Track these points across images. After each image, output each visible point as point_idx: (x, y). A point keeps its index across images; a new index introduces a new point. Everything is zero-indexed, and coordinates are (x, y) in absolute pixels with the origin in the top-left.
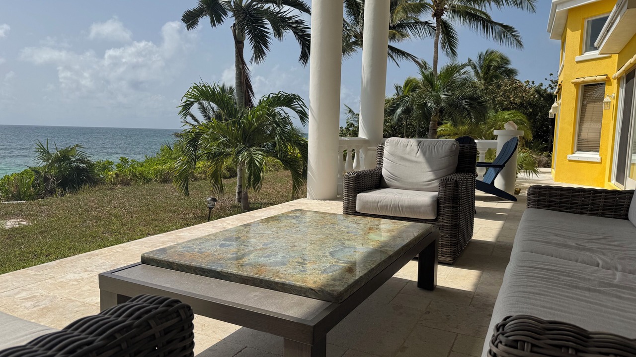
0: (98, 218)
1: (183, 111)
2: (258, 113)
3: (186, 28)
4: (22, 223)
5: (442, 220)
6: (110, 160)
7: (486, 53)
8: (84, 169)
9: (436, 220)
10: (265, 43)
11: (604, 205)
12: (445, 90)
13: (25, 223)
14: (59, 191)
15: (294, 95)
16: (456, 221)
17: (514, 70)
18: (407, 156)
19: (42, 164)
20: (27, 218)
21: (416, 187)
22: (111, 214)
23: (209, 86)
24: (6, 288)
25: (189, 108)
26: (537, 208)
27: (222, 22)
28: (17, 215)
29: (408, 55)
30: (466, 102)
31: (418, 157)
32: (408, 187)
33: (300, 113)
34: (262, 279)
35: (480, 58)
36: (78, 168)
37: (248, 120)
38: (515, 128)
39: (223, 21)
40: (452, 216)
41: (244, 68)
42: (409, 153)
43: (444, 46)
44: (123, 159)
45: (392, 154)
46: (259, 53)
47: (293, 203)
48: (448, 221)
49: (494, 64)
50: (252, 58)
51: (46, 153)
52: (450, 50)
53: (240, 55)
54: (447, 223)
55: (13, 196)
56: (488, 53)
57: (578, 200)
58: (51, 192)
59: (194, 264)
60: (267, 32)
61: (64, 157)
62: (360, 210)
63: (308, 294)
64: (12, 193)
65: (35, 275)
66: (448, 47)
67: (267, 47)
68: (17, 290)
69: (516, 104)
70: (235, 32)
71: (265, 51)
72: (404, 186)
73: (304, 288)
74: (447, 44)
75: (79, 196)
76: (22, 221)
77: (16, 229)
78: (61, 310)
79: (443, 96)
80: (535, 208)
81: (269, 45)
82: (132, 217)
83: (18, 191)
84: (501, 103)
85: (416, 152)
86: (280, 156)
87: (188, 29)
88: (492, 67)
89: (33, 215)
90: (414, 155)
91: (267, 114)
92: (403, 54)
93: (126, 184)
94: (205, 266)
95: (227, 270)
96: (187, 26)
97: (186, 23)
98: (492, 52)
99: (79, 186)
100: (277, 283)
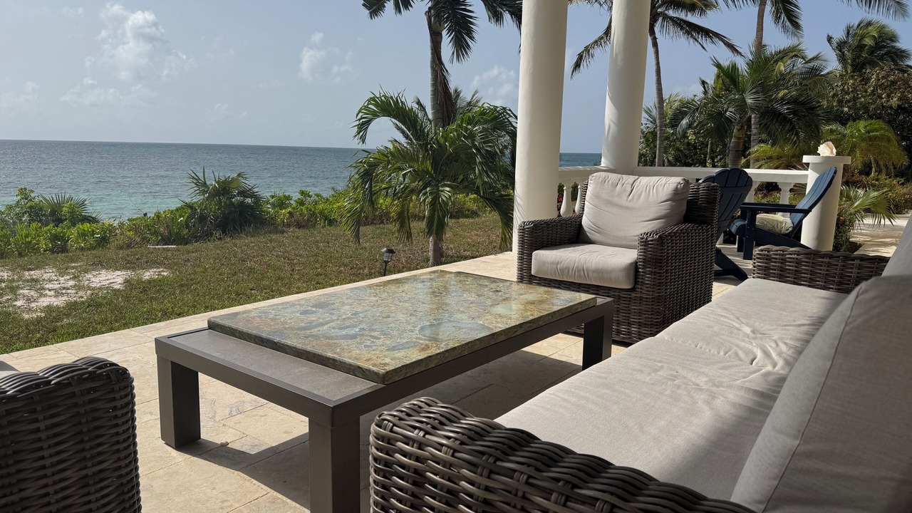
0: (251, 270)
1: (359, 134)
2: (452, 135)
3: (369, 16)
4: (162, 273)
5: (640, 290)
6: (287, 194)
7: (859, 25)
8: (249, 205)
9: (633, 289)
10: (469, 33)
11: (857, 277)
12: (754, 91)
13: (165, 274)
14: (218, 234)
15: (504, 108)
16: (659, 293)
17: (904, 51)
18: (615, 200)
19: (198, 199)
20: (168, 267)
21: (624, 243)
22: (269, 265)
23: (392, 97)
24: (102, 349)
25: (367, 128)
26: (764, 278)
27: (410, 8)
28: (159, 264)
29: (717, 35)
30: (787, 109)
31: (630, 201)
32: (614, 242)
33: (510, 133)
34: (315, 354)
35: (848, 33)
36: (242, 204)
37: (438, 143)
38: (832, 152)
39: (411, 6)
40: (654, 285)
41: (442, 70)
42: (619, 195)
43: (777, 18)
44: (302, 193)
45: (596, 196)
46: (461, 47)
47: (489, 259)
48: (647, 291)
49: (868, 42)
50: (453, 53)
51: (201, 185)
52: (788, 24)
53: (436, 51)
54: (647, 295)
55: (163, 239)
56: (862, 25)
57: (821, 270)
58: (207, 236)
59: (254, 332)
60: (471, 17)
61: (224, 189)
62: (537, 272)
63: (356, 373)
64: (161, 235)
65: (136, 337)
66: (786, 19)
67: (472, 38)
68: (111, 353)
69: (891, 108)
70: (431, 20)
71: (470, 43)
72: (609, 241)
73: (352, 366)
74: (783, 15)
75: (237, 242)
76: (163, 271)
77: (154, 281)
78: (148, 377)
79: (749, 101)
80: (761, 278)
81: (474, 35)
82: (293, 270)
83: (170, 233)
84: (865, 108)
85: (628, 194)
86: (483, 192)
87: (372, 18)
88: (867, 47)
89: (176, 264)
90: (625, 198)
91: (465, 137)
92: (707, 33)
93: (299, 226)
94: (264, 335)
95: (283, 341)
96: (371, 13)
97: (369, 10)
98: (869, 24)
99: (241, 227)
100: (328, 359)
